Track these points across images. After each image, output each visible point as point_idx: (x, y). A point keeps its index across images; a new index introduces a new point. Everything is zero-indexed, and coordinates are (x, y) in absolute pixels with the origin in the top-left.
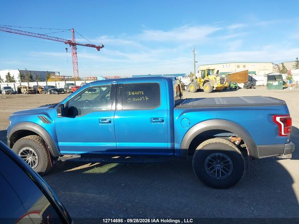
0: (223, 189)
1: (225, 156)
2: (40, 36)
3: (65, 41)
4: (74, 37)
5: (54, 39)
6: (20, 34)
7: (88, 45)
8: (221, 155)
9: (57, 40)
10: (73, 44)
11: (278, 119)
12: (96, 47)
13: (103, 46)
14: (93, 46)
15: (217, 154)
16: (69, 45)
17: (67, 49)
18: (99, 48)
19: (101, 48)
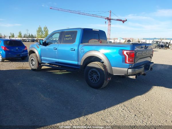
0: (95, 88)
1: (97, 71)
2: (93, 15)
3: (105, 18)
4: (110, 15)
5: (100, 17)
6: (84, 15)
7: (117, 20)
8: (95, 70)
9: (102, 17)
10: (109, 20)
11: (125, 52)
12: (122, 21)
13: (126, 20)
14: (121, 20)
15: (93, 69)
16: (107, 20)
17: (106, 22)
18: (124, 21)
19: (125, 21)
